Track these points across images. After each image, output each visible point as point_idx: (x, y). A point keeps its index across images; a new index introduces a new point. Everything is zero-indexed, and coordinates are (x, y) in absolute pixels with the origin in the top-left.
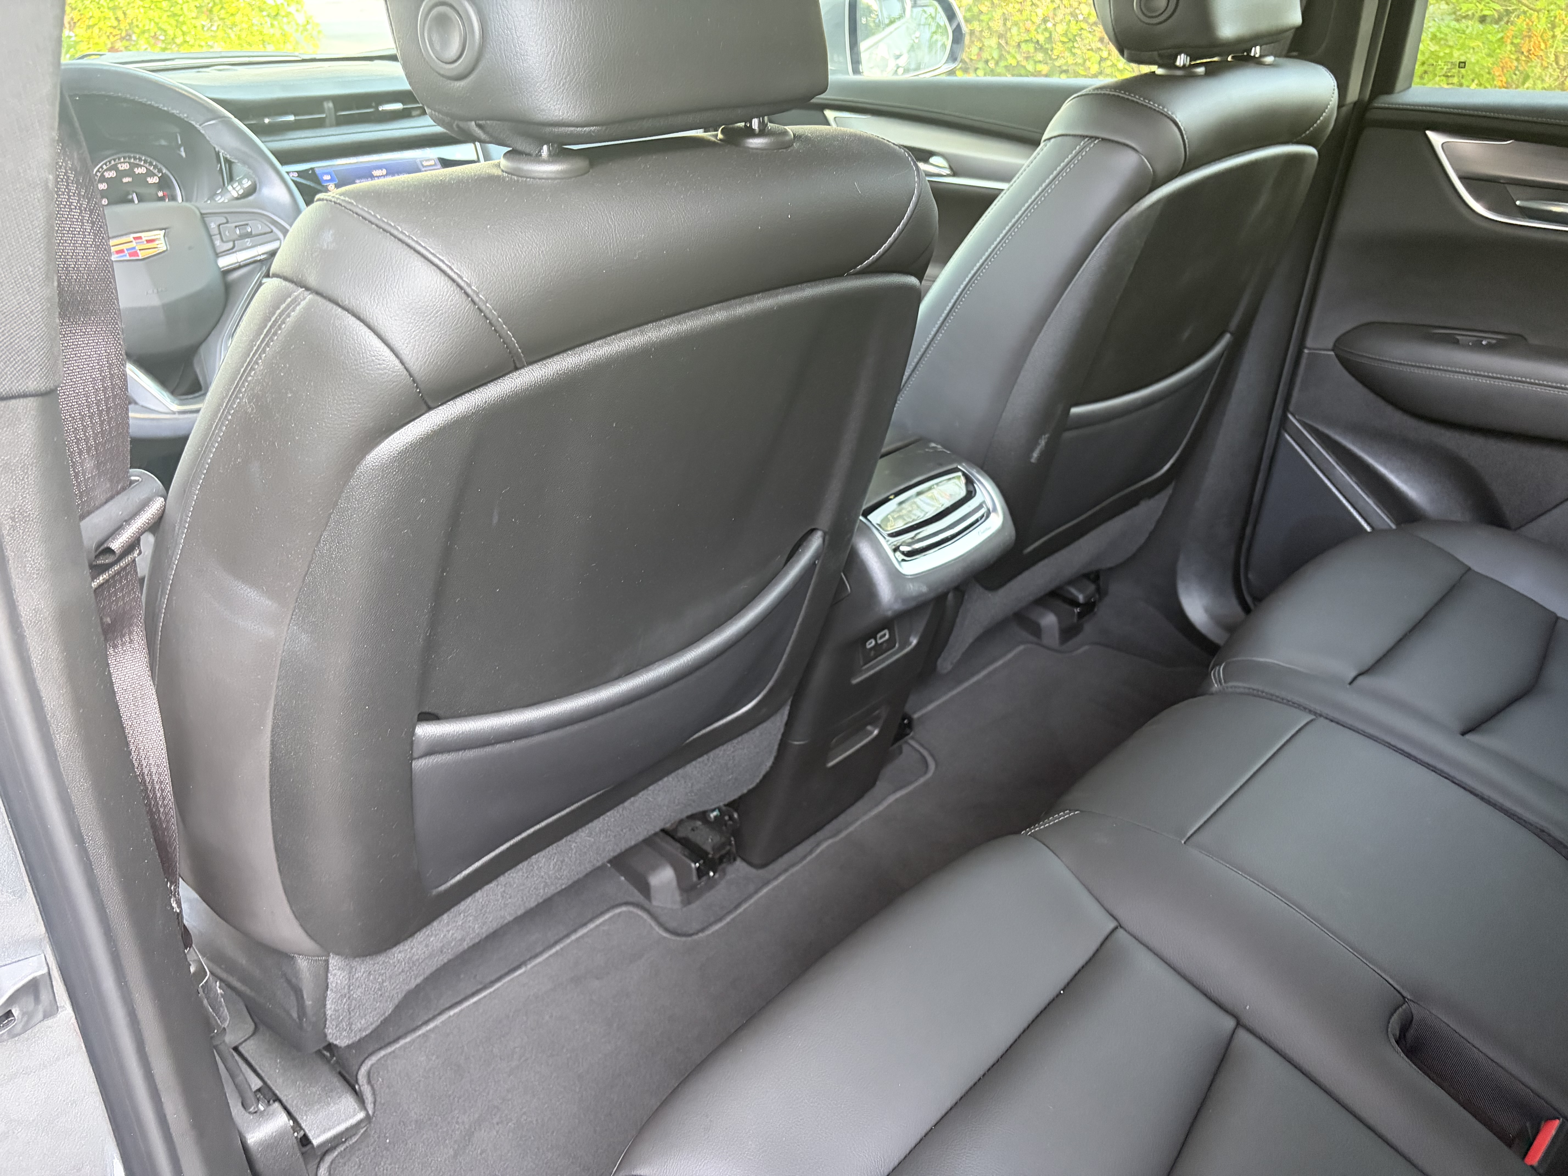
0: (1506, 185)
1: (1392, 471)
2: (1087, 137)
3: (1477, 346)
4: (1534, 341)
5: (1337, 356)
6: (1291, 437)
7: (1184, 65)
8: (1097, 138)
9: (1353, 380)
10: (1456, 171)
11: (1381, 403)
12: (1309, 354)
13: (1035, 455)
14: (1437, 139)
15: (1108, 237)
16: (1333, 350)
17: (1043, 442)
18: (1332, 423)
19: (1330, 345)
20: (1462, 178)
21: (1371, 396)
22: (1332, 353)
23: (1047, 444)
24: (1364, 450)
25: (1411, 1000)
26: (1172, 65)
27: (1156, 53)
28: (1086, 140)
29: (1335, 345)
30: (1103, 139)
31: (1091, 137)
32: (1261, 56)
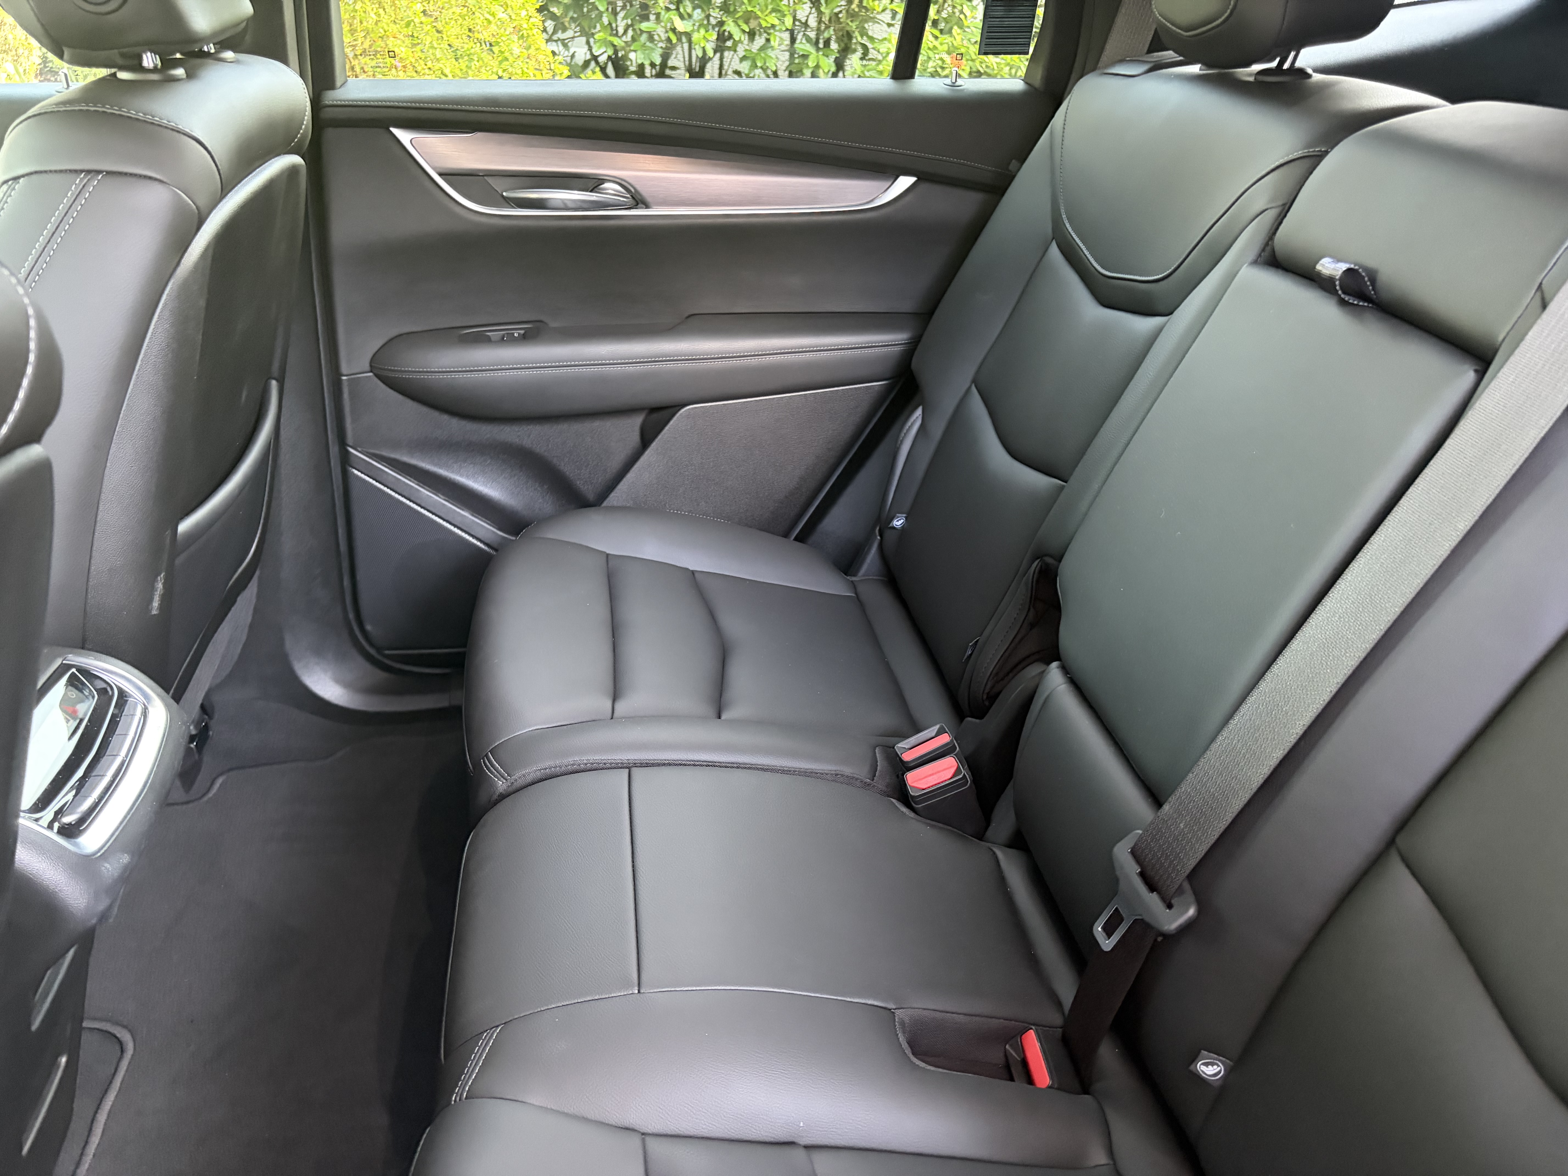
0: (486, 178)
1: (467, 477)
2: (82, 171)
3: (507, 340)
4: (553, 324)
5: (376, 375)
6: (359, 471)
7: (155, 67)
8: (99, 172)
9: (400, 397)
10: (434, 169)
11: (435, 414)
12: (348, 380)
13: (156, 604)
14: (404, 136)
15: (165, 304)
16: (371, 371)
17: (160, 586)
18: (396, 445)
19: (367, 367)
20: (440, 175)
21: (424, 409)
22: (371, 374)
23: (164, 584)
24: (436, 465)
25: (896, 1009)
26: (138, 67)
27: (116, 51)
28: (82, 176)
29: (371, 366)
30: (109, 173)
31: (89, 172)
32: (216, 52)
